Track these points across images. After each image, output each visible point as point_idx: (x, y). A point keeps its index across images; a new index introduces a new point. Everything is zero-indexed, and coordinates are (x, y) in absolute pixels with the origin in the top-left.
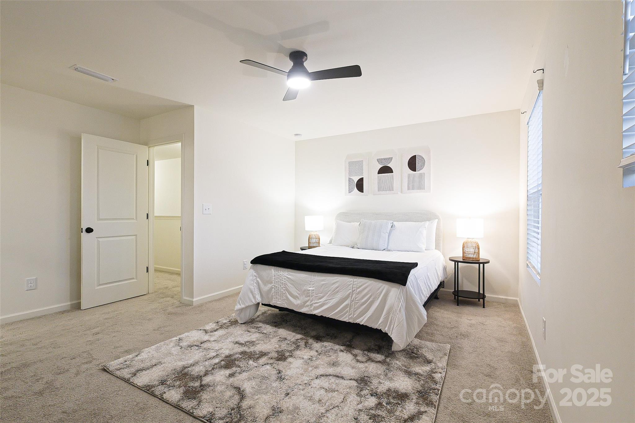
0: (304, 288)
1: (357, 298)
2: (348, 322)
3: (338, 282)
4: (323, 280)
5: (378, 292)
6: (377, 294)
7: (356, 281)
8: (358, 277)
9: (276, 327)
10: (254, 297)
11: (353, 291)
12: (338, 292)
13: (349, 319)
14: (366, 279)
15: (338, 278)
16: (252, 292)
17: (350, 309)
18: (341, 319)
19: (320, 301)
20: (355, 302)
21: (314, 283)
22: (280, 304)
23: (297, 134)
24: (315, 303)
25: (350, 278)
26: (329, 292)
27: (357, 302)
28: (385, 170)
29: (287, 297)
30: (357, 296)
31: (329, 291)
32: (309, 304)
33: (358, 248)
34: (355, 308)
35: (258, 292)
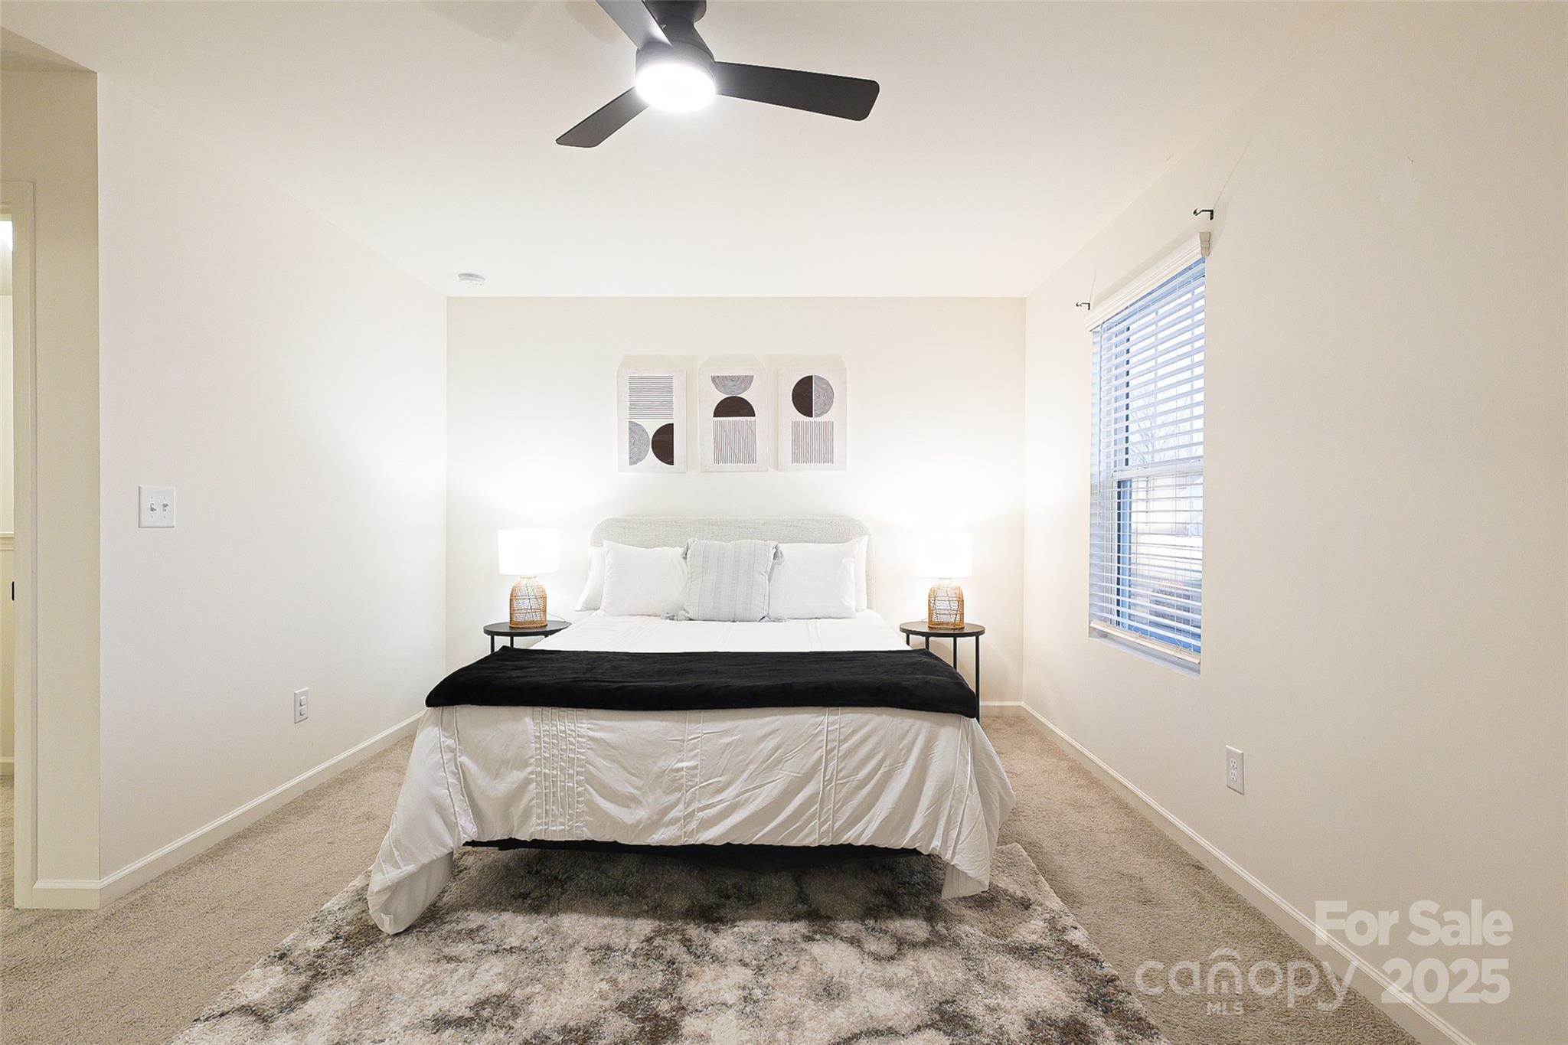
0: (660, 764)
1: (841, 771)
2: (816, 845)
3: (777, 730)
4: (726, 733)
5: (902, 745)
6: (902, 750)
7: (834, 723)
8: (840, 708)
9: (538, 912)
10: (451, 827)
11: (828, 752)
12: (779, 763)
13: (821, 836)
14: (865, 713)
15: (778, 720)
16: (441, 811)
17: (822, 808)
18: (794, 842)
19: (720, 797)
20: (836, 785)
21: (696, 744)
22: (561, 831)
23: (471, 275)
24: (701, 809)
25: (815, 715)
26: (752, 768)
27: (845, 781)
28: (734, 407)
29: (589, 803)
30: (843, 765)
31: (750, 762)
32: (678, 814)
33: (691, 620)
34: (837, 800)
35: (466, 805)
